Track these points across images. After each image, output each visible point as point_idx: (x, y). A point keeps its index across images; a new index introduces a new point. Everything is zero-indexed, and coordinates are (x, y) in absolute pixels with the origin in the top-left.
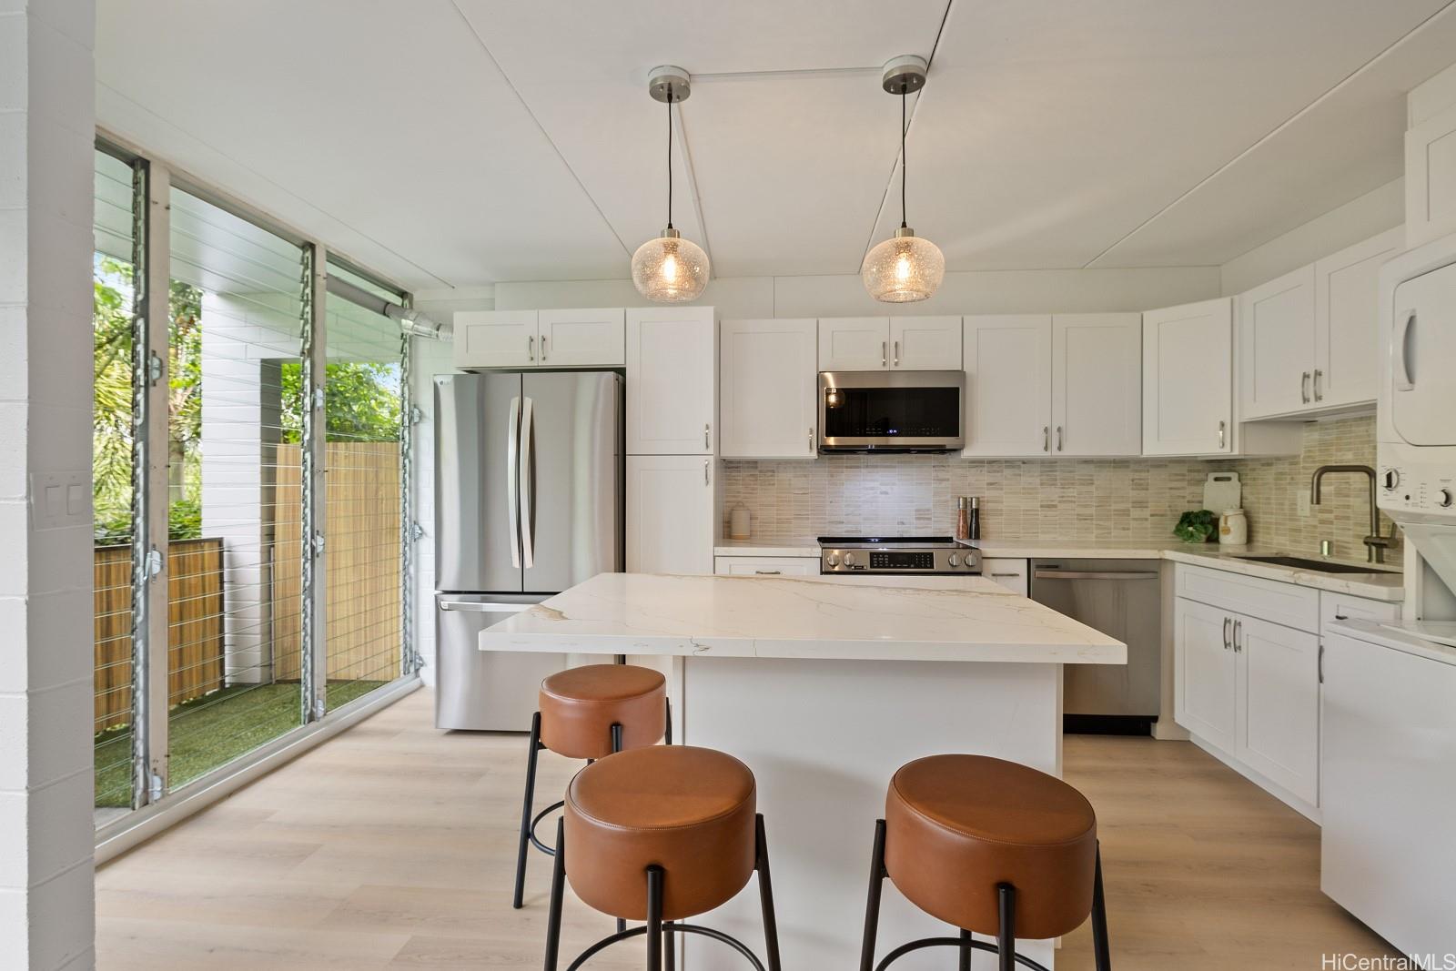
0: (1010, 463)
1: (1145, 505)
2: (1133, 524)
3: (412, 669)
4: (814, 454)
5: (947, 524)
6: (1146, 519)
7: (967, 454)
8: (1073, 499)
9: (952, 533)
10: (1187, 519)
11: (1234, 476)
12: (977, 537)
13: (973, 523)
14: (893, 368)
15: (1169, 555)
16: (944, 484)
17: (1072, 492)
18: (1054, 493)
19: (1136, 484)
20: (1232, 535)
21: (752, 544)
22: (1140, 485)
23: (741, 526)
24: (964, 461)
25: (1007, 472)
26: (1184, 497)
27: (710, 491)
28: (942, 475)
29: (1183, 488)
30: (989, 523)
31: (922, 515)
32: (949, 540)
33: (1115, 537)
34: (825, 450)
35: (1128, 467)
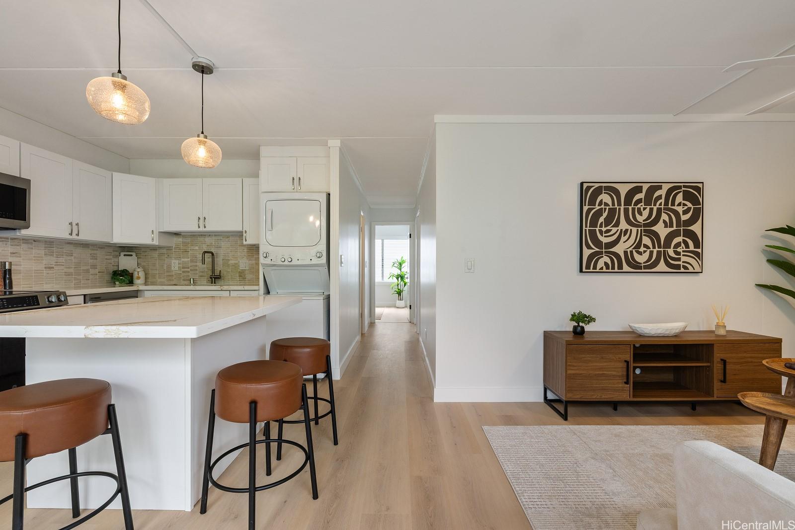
1: (96, 267)
2: (91, 277)
6: (97, 274)
8: (63, 264)
11: (134, 254)
17: (62, 260)
18: (52, 260)
19: (92, 256)
20: (141, 280)
22: (94, 257)
26: (111, 263)
29: (111, 259)
33: (83, 284)
35: (89, 247)
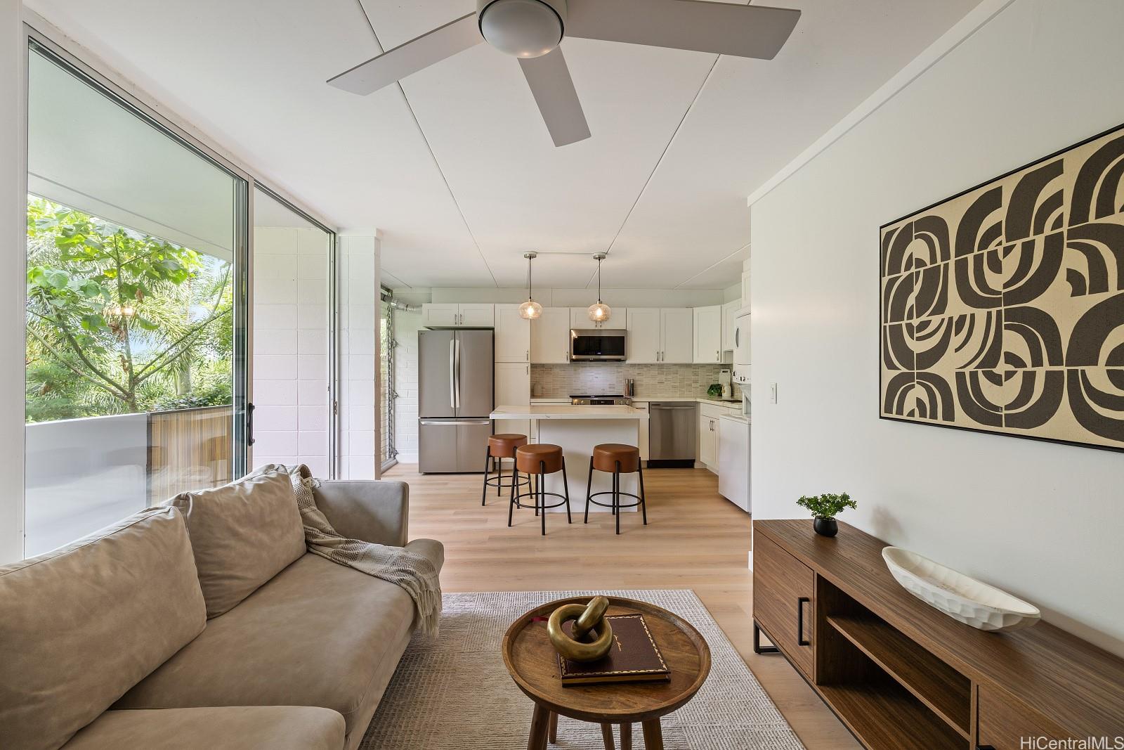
0: (646, 365)
1: (697, 382)
2: (693, 389)
3: (392, 456)
4: (569, 362)
5: (621, 390)
6: (698, 387)
7: (627, 362)
8: (670, 380)
9: (623, 394)
10: (712, 387)
11: (729, 370)
12: (633, 395)
13: (632, 389)
14: (599, 328)
15: (698, 400)
16: (620, 374)
17: (670, 377)
18: (663, 377)
19: (694, 374)
20: (726, 394)
21: (544, 398)
23: (538, 391)
24: (628, 364)
25: (645, 369)
26: (712, 379)
27: (529, 376)
28: (619, 370)
29: (711, 375)
30: (639, 389)
31: (612, 387)
32: (622, 396)
34: (572, 360)
35: (690, 367)
